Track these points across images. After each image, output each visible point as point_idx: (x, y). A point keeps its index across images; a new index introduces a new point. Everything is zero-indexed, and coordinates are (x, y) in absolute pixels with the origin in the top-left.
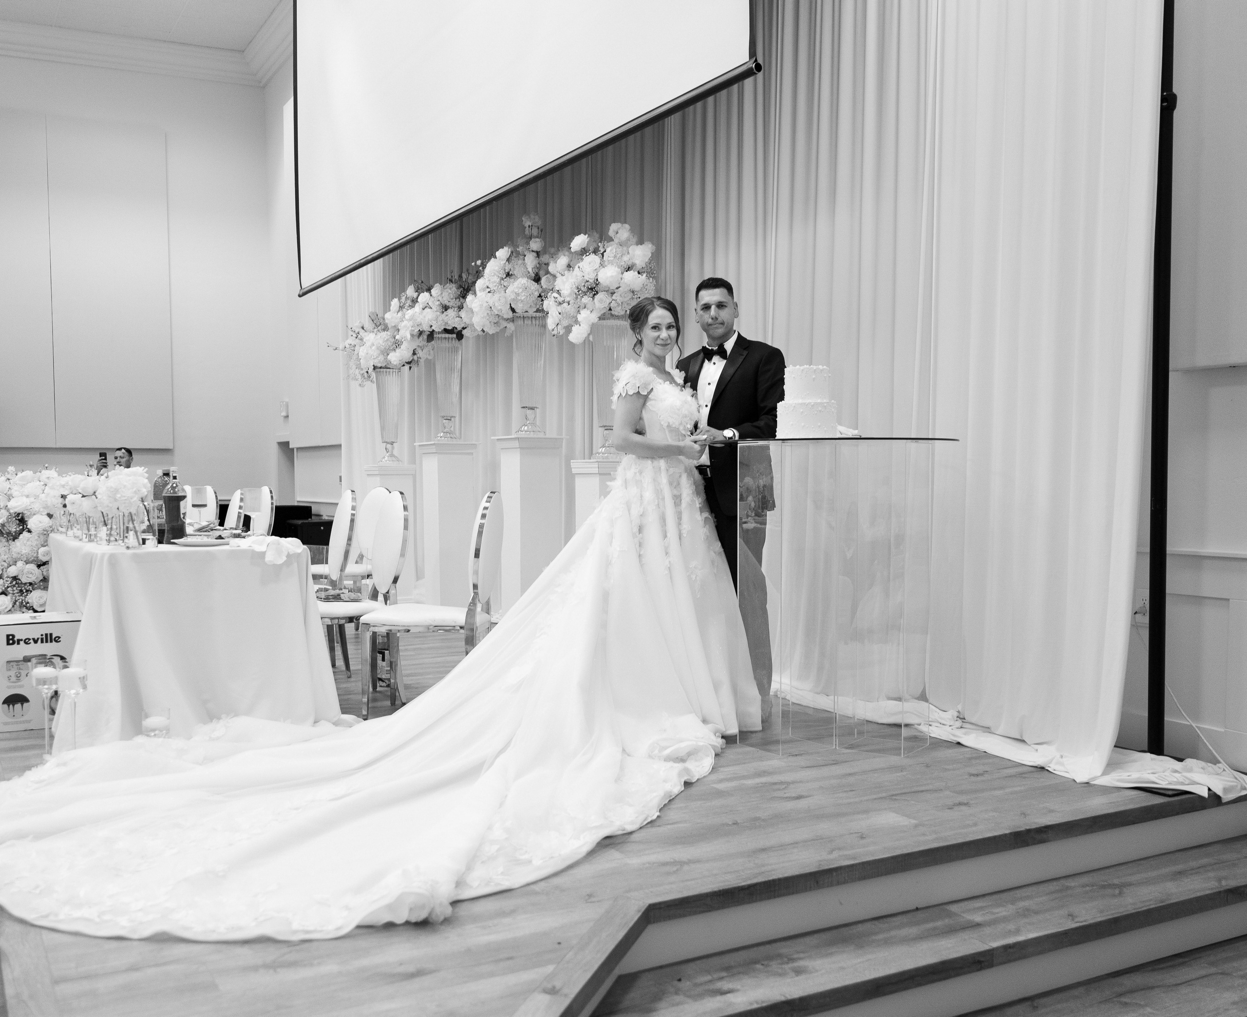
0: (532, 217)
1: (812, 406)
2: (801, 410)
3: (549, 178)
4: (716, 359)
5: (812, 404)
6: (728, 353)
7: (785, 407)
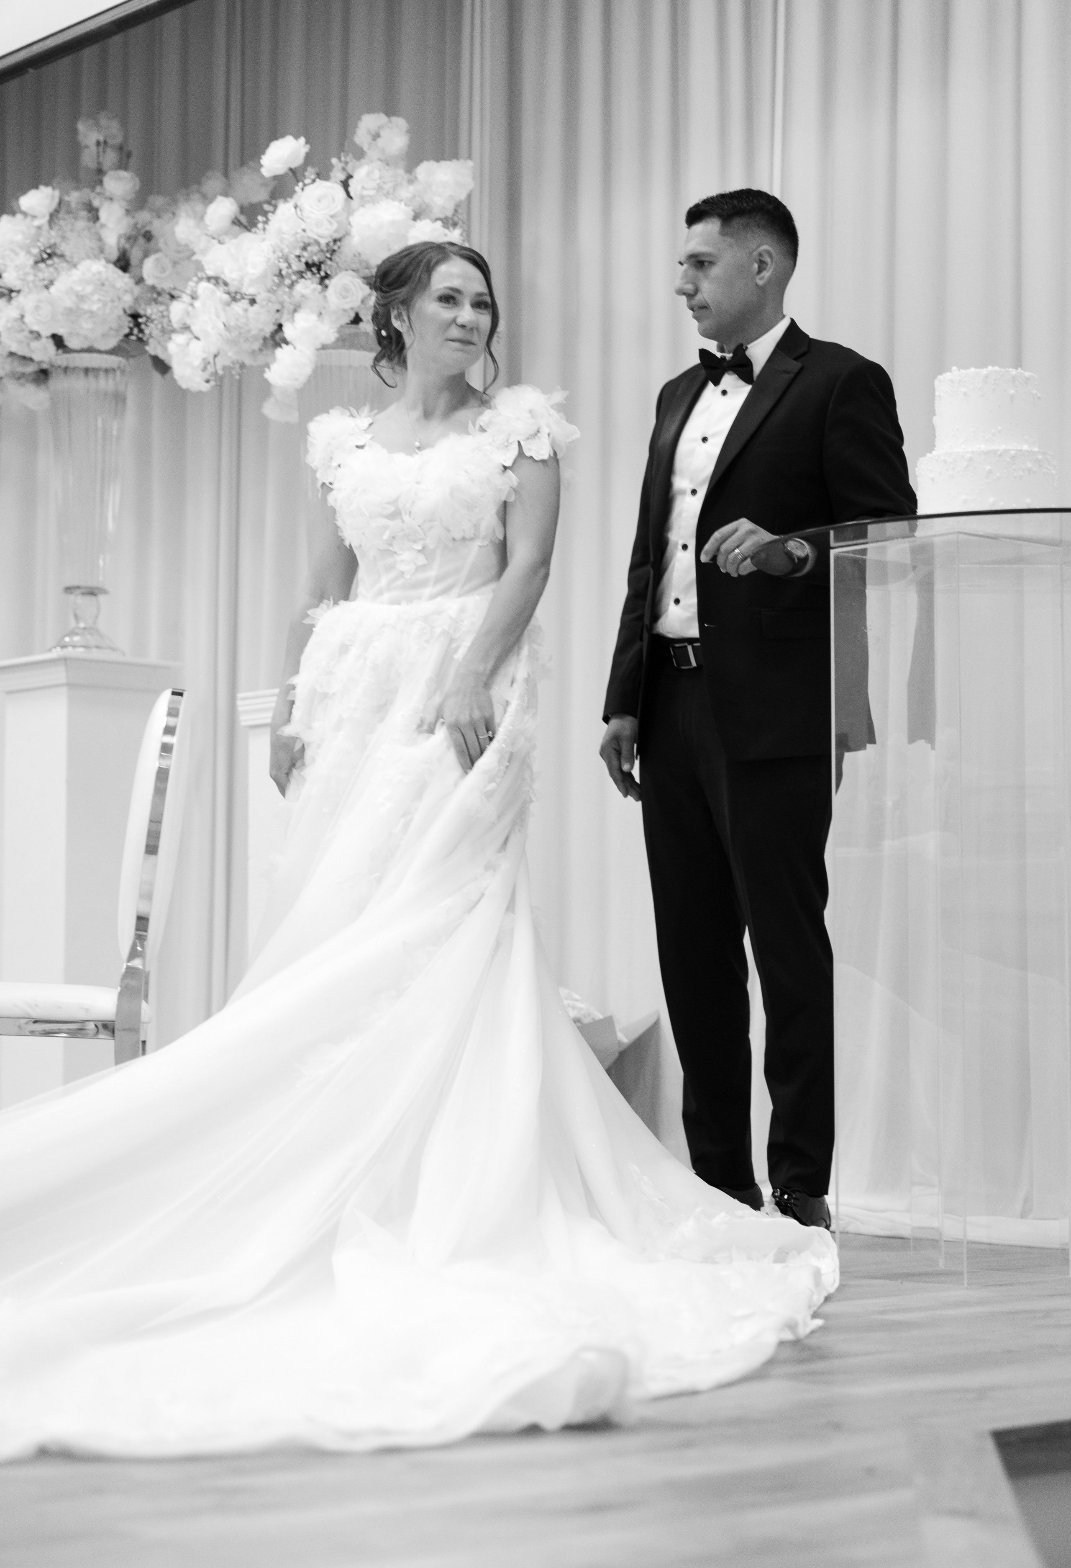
0: (104, 122)
1: (1013, 457)
2: (988, 468)
3: (115, 42)
4: (729, 380)
5: (1013, 452)
6: (757, 369)
7: (945, 461)
